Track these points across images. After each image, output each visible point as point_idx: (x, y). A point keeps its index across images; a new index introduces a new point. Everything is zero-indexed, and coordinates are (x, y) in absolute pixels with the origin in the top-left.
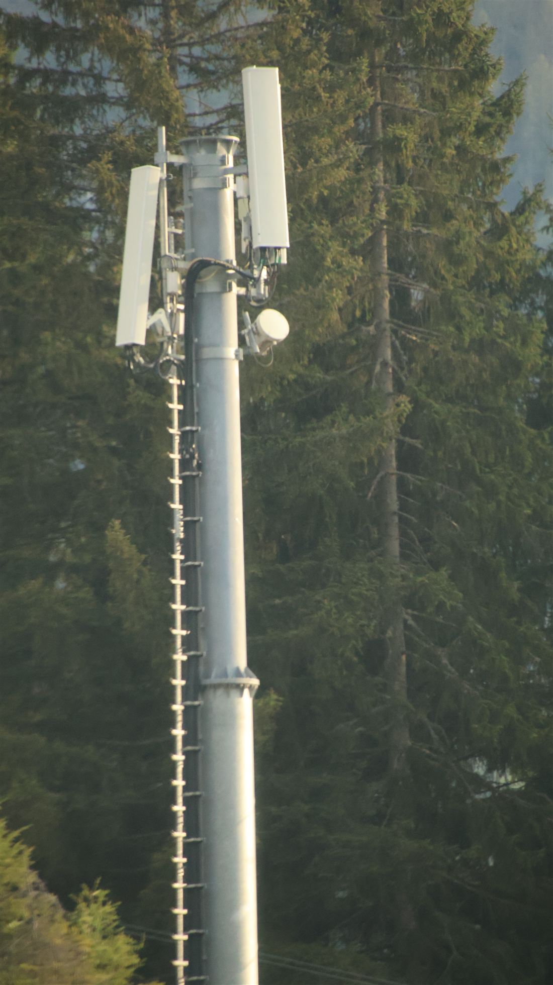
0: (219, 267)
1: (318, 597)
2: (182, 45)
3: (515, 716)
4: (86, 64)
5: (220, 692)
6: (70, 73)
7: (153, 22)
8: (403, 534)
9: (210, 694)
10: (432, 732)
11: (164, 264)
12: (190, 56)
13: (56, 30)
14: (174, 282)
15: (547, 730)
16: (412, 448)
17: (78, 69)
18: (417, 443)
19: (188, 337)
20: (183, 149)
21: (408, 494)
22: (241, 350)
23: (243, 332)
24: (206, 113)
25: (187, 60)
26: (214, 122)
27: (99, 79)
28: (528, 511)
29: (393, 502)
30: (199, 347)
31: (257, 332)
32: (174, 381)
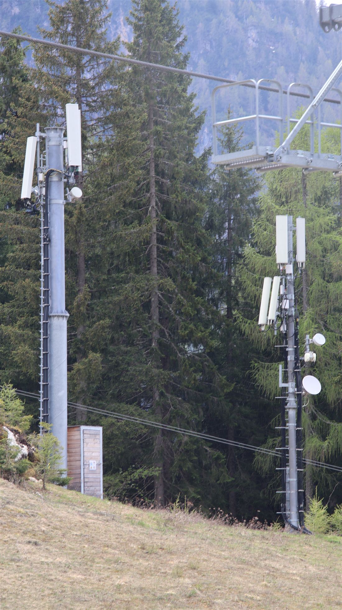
0: (57, 172)
1: (126, 286)
2: (83, 97)
3: (193, 328)
4: (50, 103)
5: (56, 318)
6: (46, 106)
7: (74, 89)
8: (158, 265)
9: (52, 318)
10: (166, 333)
11: (38, 171)
12: (86, 100)
13: (41, 91)
14: (41, 177)
15: (204, 333)
16: (162, 236)
17: (48, 104)
18: (163, 234)
19: (46, 196)
20: (46, 131)
21: (160, 252)
22: (65, 201)
23: (66, 195)
24: (92, 120)
25: (85, 102)
26: (94, 123)
27: (55, 108)
28: (200, 259)
29: (155, 254)
30: (50, 200)
31: (71, 195)
32: (42, 211)
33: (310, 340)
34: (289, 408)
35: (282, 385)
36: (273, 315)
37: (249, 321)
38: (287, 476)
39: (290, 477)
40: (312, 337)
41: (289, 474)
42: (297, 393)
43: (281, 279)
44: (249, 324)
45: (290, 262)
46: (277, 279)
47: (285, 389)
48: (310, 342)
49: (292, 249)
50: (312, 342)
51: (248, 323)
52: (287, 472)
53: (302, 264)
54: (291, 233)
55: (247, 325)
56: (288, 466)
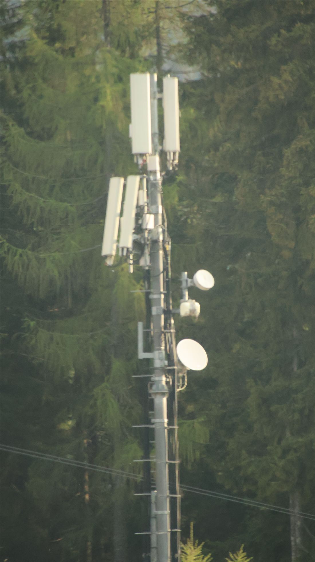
33: (189, 280)
34: (156, 394)
35: (142, 355)
36: (128, 240)
37: (20, 251)
38: (153, 506)
39: (157, 509)
40: (191, 276)
41: (156, 503)
42: (168, 368)
43: (141, 180)
44: (21, 255)
45: (154, 151)
46: (134, 180)
47: (149, 362)
48: (190, 284)
49: (157, 130)
50: (192, 285)
51: (18, 253)
52: (153, 500)
53: (174, 153)
54: (156, 102)
55: (17, 257)
56: (154, 489)
